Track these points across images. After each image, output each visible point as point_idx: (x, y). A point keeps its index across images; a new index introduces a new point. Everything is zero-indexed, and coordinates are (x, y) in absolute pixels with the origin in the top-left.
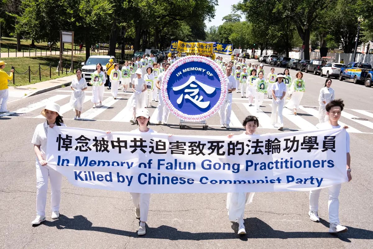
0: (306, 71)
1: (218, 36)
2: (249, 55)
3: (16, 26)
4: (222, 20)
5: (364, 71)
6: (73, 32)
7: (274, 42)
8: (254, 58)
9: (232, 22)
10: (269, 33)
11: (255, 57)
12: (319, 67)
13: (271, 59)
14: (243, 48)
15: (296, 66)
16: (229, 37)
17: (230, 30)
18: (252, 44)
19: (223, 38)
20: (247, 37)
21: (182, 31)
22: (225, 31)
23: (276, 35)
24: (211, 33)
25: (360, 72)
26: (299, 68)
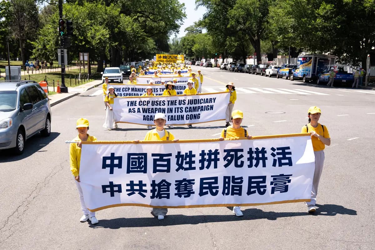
0: (256, 74)
1: (182, 47)
2: (212, 64)
3: (34, 51)
4: (185, 31)
5: (290, 70)
6: (88, 53)
7: (232, 51)
8: (216, 66)
9: (194, 33)
10: (227, 44)
11: (218, 65)
12: (264, 70)
13: (231, 66)
14: (206, 58)
15: (249, 70)
16: (192, 48)
17: (193, 41)
18: (214, 53)
19: (187, 49)
20: (208, 48)
21: (148, 45)
22: (188, 43)
23: (234, 45)
24: (173, 44)
25: (288, 71)
26: (251, 71)
